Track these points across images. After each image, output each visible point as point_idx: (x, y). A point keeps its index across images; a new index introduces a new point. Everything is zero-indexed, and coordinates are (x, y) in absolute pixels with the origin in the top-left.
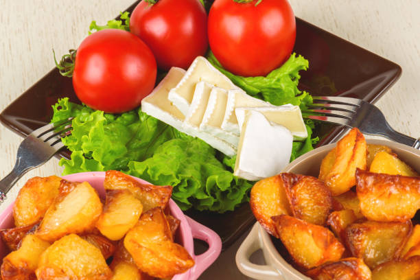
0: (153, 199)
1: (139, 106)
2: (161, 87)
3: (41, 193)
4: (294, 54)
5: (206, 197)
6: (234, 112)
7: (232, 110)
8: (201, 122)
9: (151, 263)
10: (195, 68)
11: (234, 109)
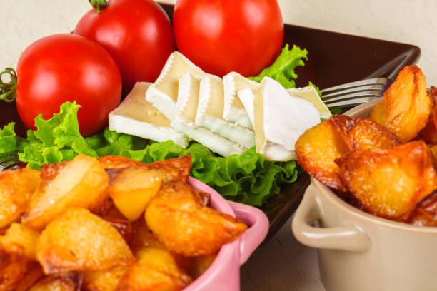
0: (168, 174)
1: (106, 124)
2: (130, 100)
3: (17, 184)
4: (287, 46)
5: (228, 183)
6: (236, 96)
7: (234, 94)
8: (195, 115)
9: (190, 231)
10: (172, 64)
11: (236, 92)
